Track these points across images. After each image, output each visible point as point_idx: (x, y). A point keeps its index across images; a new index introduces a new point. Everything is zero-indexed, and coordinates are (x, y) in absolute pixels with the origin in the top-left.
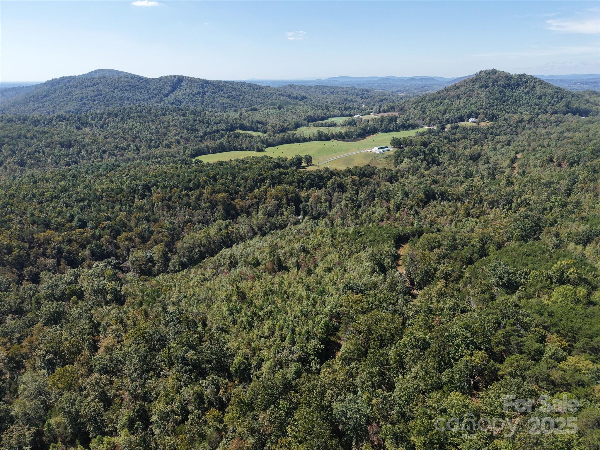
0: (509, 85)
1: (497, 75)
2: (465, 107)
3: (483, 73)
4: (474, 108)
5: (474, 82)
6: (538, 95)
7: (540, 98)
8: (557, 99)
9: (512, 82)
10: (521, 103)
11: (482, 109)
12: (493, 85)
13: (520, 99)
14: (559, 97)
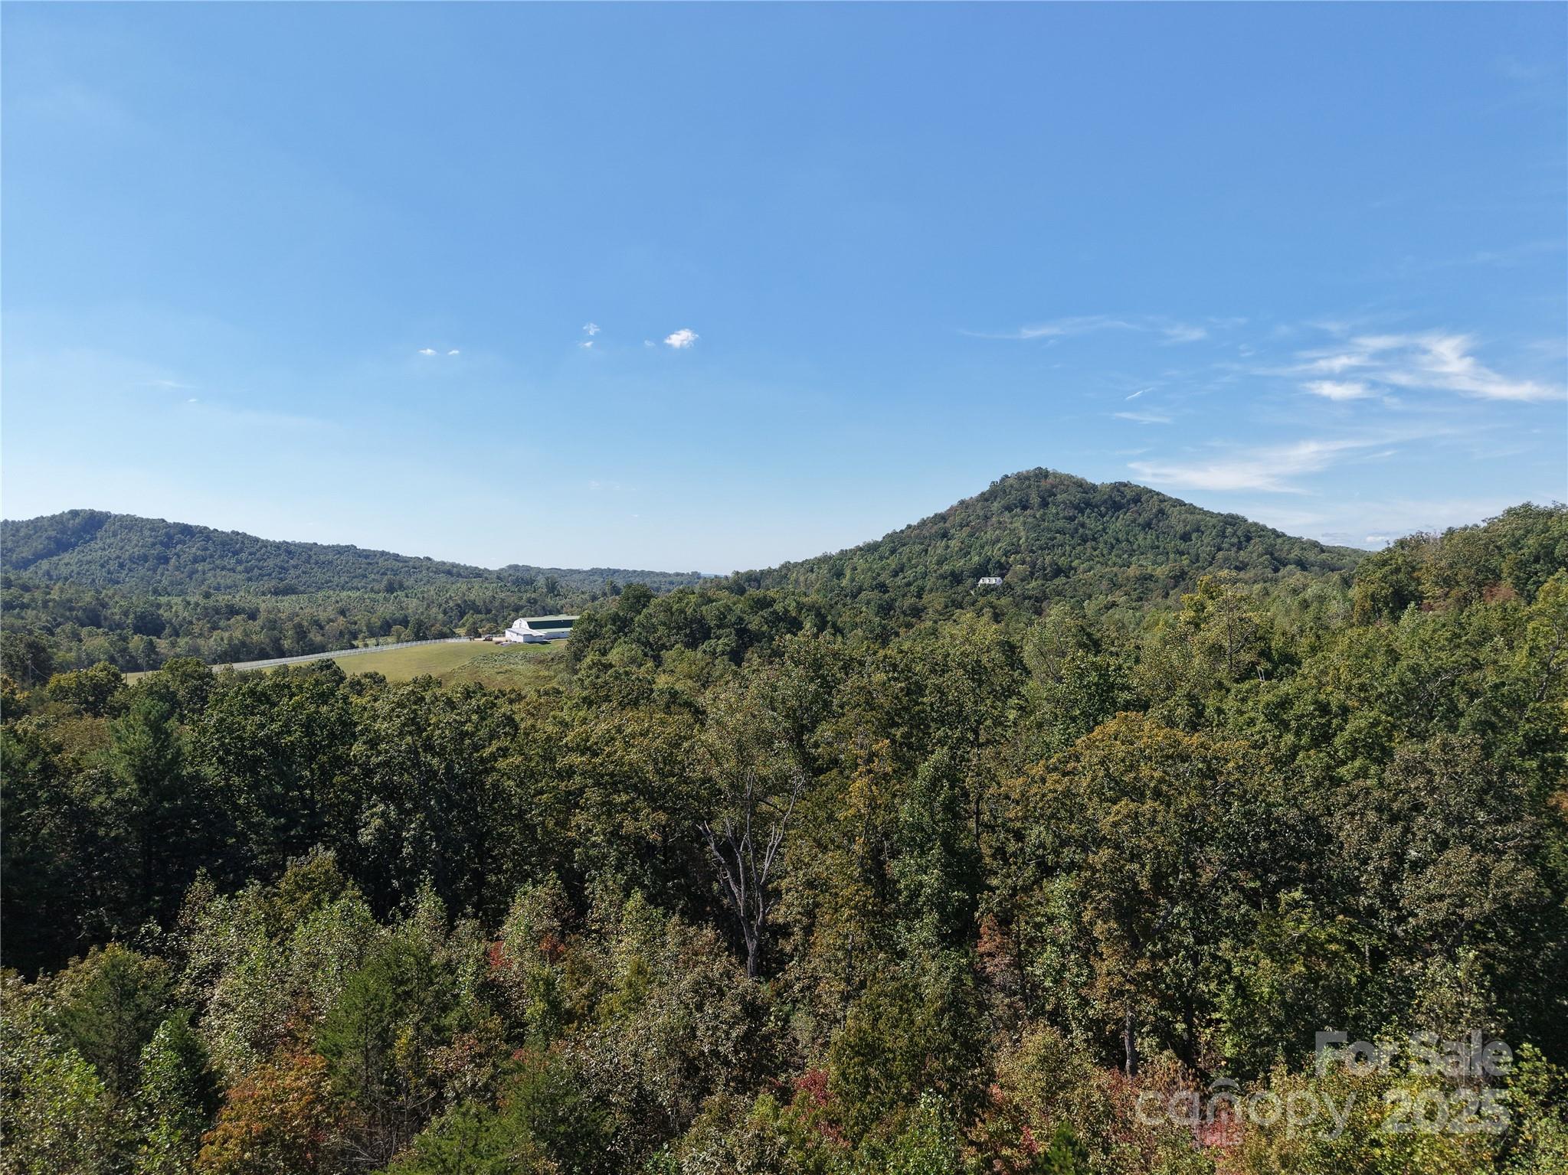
0: (1088, 504)
1: (1050, 480)
2: (965, 553)
3: (1011, 481)
4: (996, 552)
5: (987, 500)
6: (1180, 529)
7: (1186, 537)
8: (1235, 540)
9: (1097, 498)
10: (1135, 547)
11: (1017, 553)
12: (1044, 504)
13: (1132, 539)
14: (1239, 533)
